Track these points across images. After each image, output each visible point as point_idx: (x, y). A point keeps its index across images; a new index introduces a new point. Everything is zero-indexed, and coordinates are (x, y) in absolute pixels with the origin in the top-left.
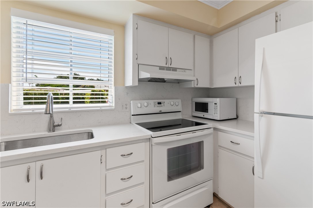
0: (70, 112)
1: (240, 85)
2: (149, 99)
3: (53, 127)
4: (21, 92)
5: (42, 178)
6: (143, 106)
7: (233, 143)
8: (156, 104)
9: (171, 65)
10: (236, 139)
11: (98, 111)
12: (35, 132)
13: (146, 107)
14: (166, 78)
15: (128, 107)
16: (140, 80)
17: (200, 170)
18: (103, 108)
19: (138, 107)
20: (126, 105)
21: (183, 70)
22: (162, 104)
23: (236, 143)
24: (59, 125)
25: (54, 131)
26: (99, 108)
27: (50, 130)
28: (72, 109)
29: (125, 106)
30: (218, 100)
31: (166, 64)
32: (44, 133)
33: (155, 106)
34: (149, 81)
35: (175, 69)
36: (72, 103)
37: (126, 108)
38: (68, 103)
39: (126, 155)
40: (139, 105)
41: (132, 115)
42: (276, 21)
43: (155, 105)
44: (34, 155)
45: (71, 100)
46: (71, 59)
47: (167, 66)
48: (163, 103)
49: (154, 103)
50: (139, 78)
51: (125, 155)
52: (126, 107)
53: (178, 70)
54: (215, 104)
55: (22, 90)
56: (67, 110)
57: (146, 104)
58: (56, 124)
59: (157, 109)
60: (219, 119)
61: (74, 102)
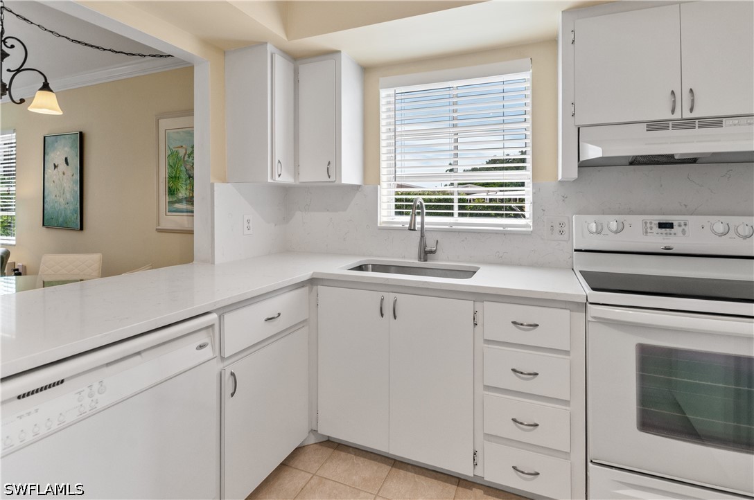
0: (450, 232)
3: (425, 254)
4: (392, 197)
5: (395, 317)
6: (606, 231)
8: (651, 228)
9: (691, 110)
11: (496, 233)
12: (404, 257)
13: (616, 232)
15: (565, 229)
16: (588, 164)
18: (509, 229)
19: (591, 232)
20: (561, 225)
22: (676, 229)
24: (432, 252)
25: (425, 260)
26: (502, 229)
27: (420, 258)
28: (454, 227)
29: (557, 228)
31: (673, 112)
32: (413, 261)
33: (646, 232)
34: (631, 164)
35: (712, 122)
36: (457, 215)
37: (561, 233)
38: (452, 215)
39: (527, 326)
40: (593, 227)
41: (576, 250)
43: (649, 230)
44: (386, 283)
45: (456, 211)
47: (677, 116)
48: (680, 226)
49: (646, 223)
50: (581, 160)
51: (522, 325)
52: (562, 229)
53: (726, 121)
55: (394, 194)
56: (447, 227)
57: (614, 226)
58: (428, 249)
61: (461, 215)
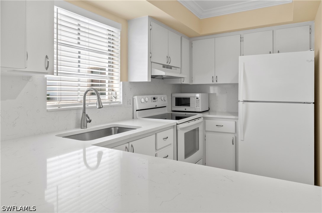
1: (216, 83)
2: (145, 95)
6: (145, 102)
7: (218, 126)
8: (152, 100)
9: (170, 63)
10: (220, 122)
13: (147, 102)
14: (164, 75)
16: (153, 77)
17: (196, 151)
19: (142, 102)
20: (130, 100)
21: (175, 68)
22: (156, 100)
23: (220, 126)
24: (90, 121)
30: (198, 95)
35: (170, 67)
37: (130, 103)
41: (137, 110)
42: (241, 41)
46: (80, 50)
47: (167, 64)
48: (156, 98)
49: (151, 98)
50: (152, 75)
53: (173, 68)
54: (197, 98)
58: (88, 120)
59: (153, 105)
60: (200, 111)
